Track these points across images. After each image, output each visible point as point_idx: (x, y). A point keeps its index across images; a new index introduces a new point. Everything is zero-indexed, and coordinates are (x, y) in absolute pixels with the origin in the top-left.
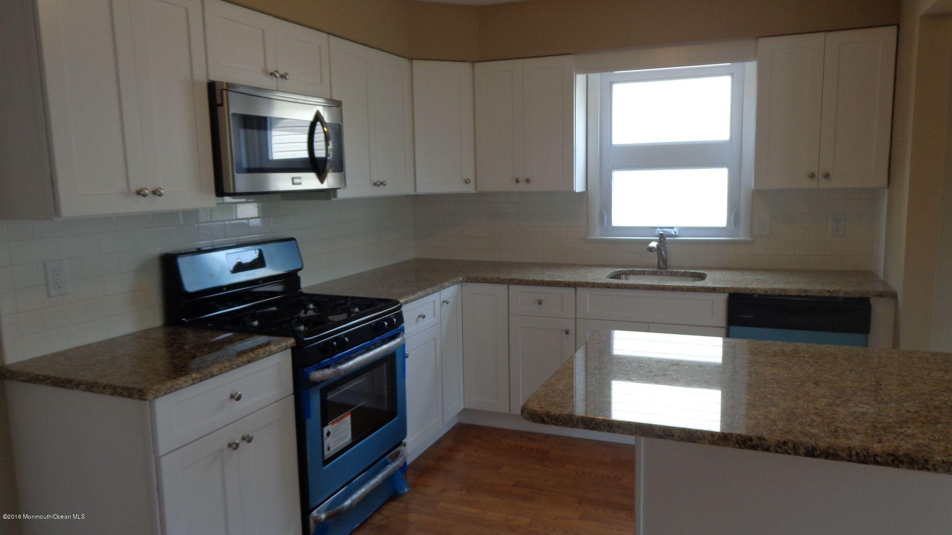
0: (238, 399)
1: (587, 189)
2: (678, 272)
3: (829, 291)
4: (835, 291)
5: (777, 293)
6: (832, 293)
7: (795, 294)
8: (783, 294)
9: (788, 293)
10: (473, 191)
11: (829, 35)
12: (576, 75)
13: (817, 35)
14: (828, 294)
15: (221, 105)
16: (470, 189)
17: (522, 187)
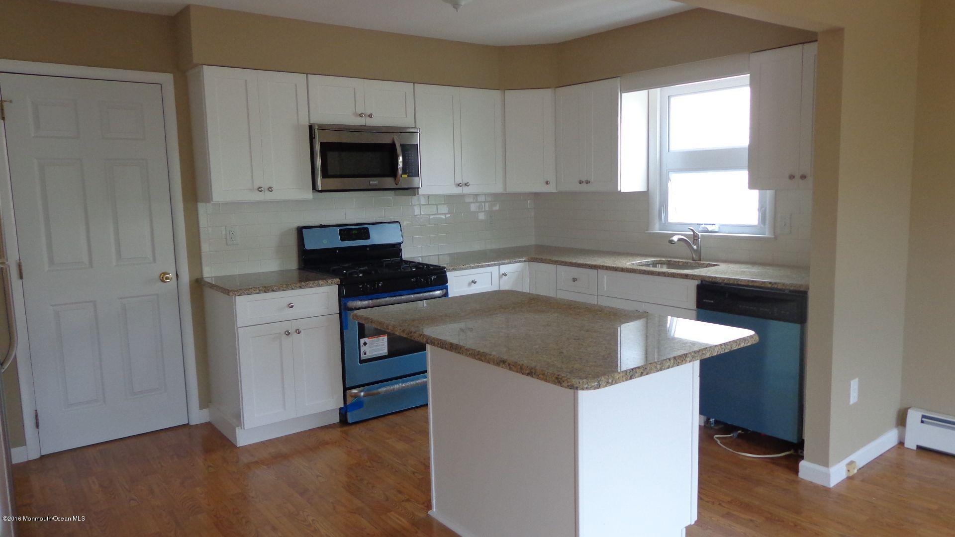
0: (292, 307)
1: (648, 188)
2: (703, 264)
3: (770, 283)
4: (775, 283)
5: (731, 282)
6: (773, 284)
7: (744, 284)
8: (736, 283)
9: (739, 283)
10: (554, 191)
11: (806, 46)
12: (621, 94)
13: (797, 46)
14: (770, 286)
15: (314, 138)
16: (551, 189)
17: (584, 188)
